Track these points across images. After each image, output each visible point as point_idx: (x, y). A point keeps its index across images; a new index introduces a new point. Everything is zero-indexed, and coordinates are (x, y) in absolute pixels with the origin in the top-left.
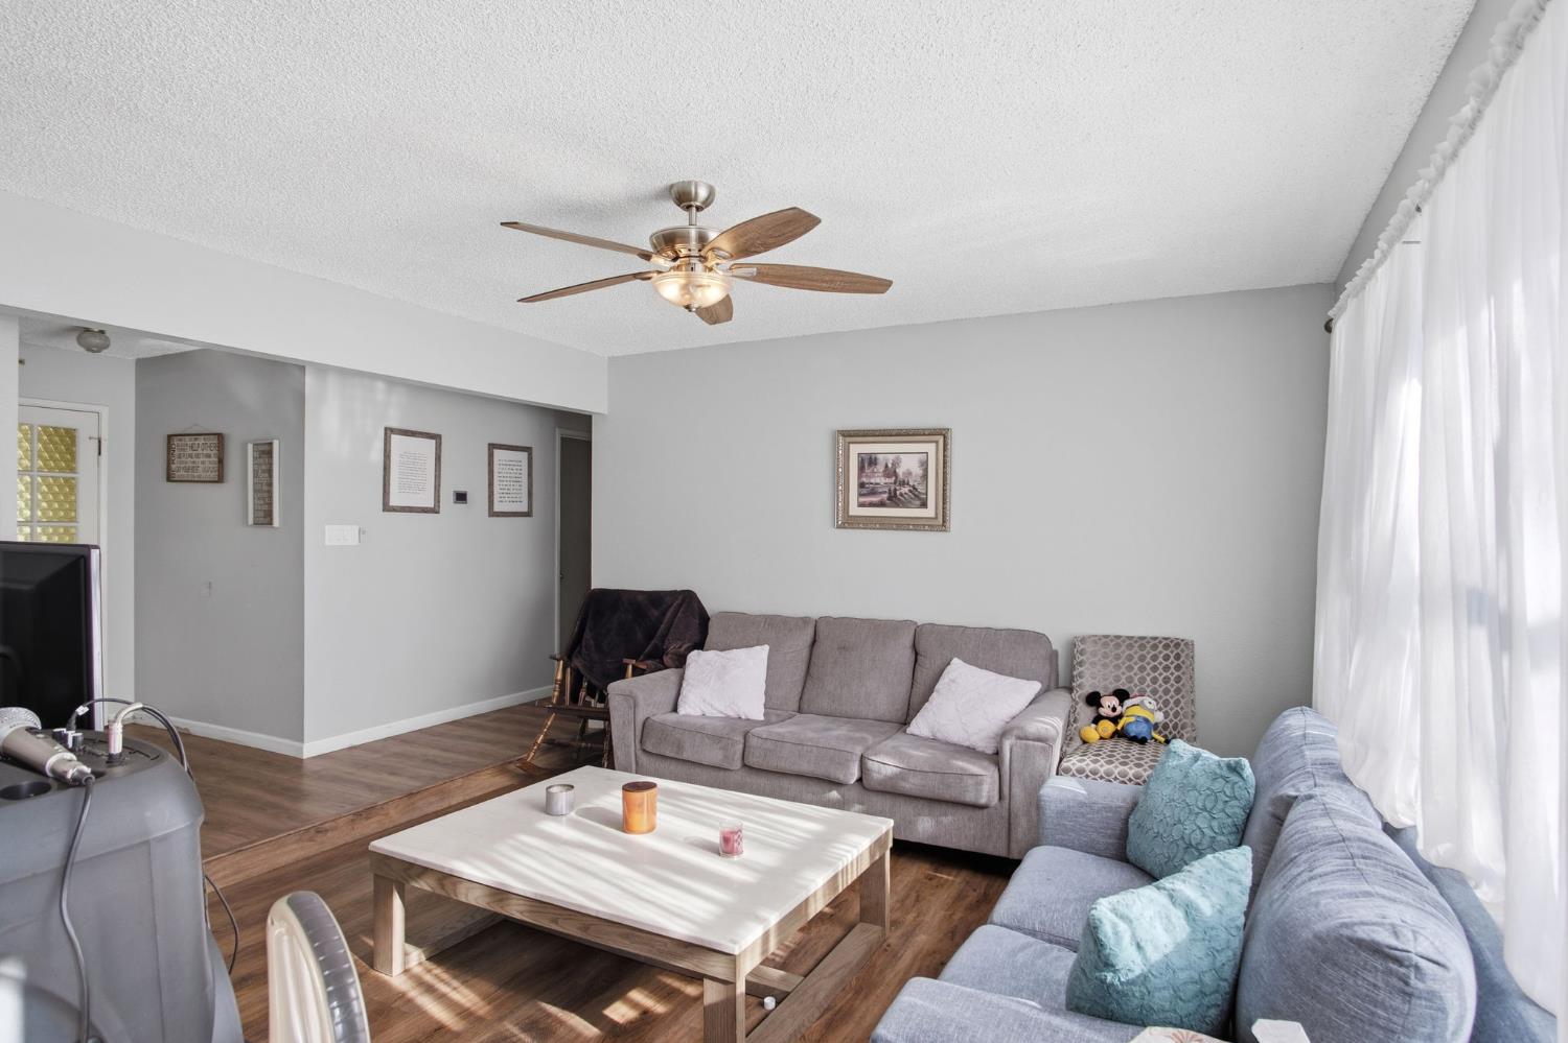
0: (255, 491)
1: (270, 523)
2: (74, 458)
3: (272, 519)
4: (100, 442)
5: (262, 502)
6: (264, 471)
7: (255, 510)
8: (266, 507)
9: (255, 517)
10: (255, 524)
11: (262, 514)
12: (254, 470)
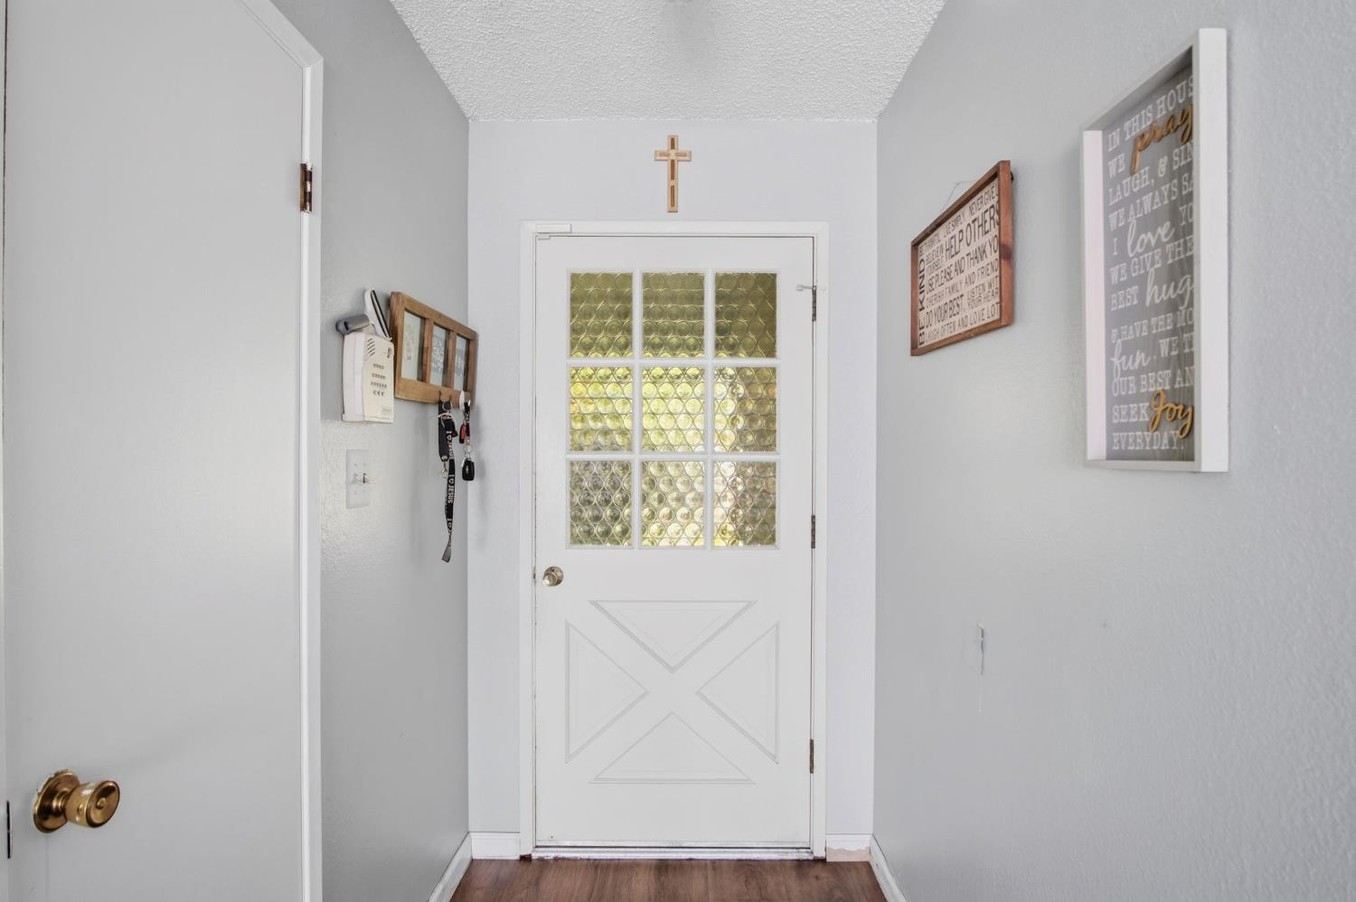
0: (1115, 319)
1: (1184, 449)
2: (771, 327)
3: (1188, 432)
4: (814, 293)
5: (1140, 358)
6: (1148, 224)
7: (1113, 401)
8: (1161, 381)
9: (1112, 428)
10: (1113, 456)
11: (1142, 413)
12: (1109, 234)
